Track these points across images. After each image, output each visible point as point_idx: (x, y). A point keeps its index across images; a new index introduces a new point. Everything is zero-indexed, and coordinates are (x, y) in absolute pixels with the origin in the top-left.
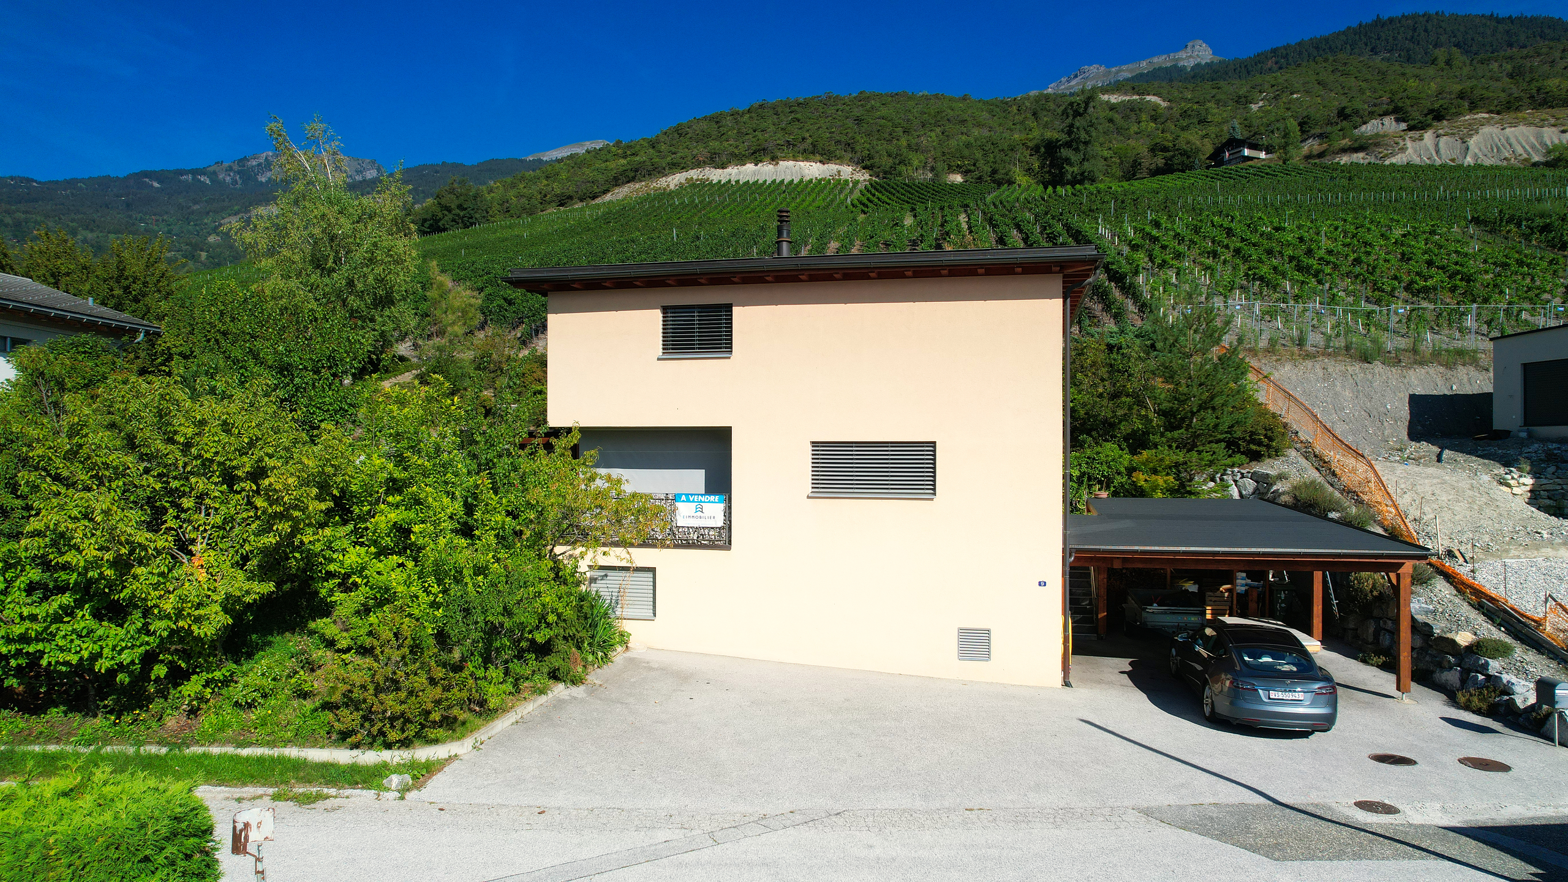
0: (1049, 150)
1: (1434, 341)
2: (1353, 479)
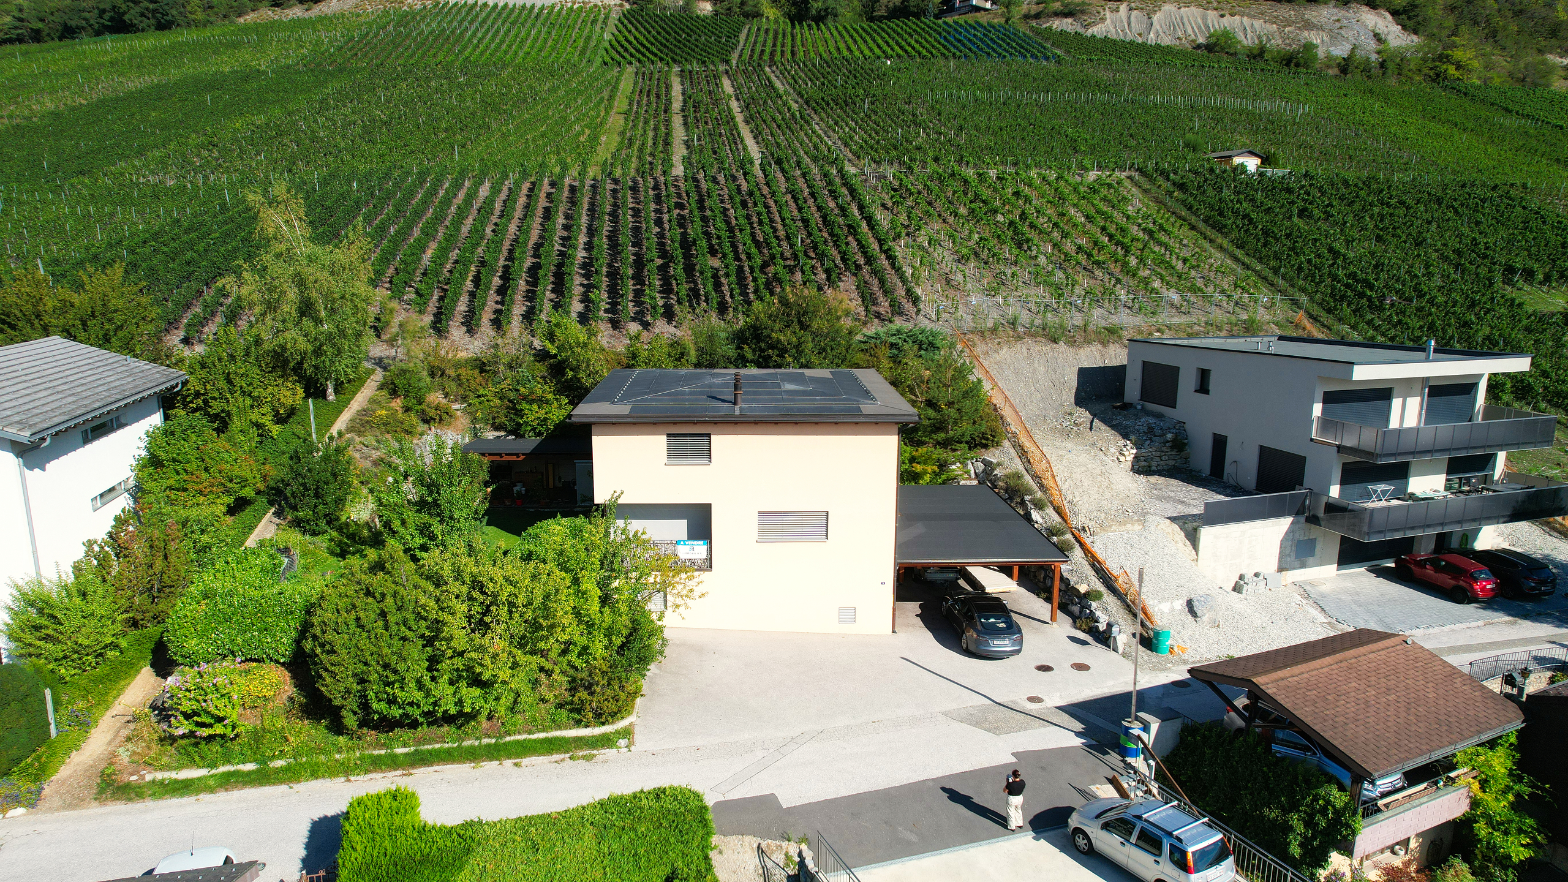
1: (1098, 317)
2: (1040, 467)
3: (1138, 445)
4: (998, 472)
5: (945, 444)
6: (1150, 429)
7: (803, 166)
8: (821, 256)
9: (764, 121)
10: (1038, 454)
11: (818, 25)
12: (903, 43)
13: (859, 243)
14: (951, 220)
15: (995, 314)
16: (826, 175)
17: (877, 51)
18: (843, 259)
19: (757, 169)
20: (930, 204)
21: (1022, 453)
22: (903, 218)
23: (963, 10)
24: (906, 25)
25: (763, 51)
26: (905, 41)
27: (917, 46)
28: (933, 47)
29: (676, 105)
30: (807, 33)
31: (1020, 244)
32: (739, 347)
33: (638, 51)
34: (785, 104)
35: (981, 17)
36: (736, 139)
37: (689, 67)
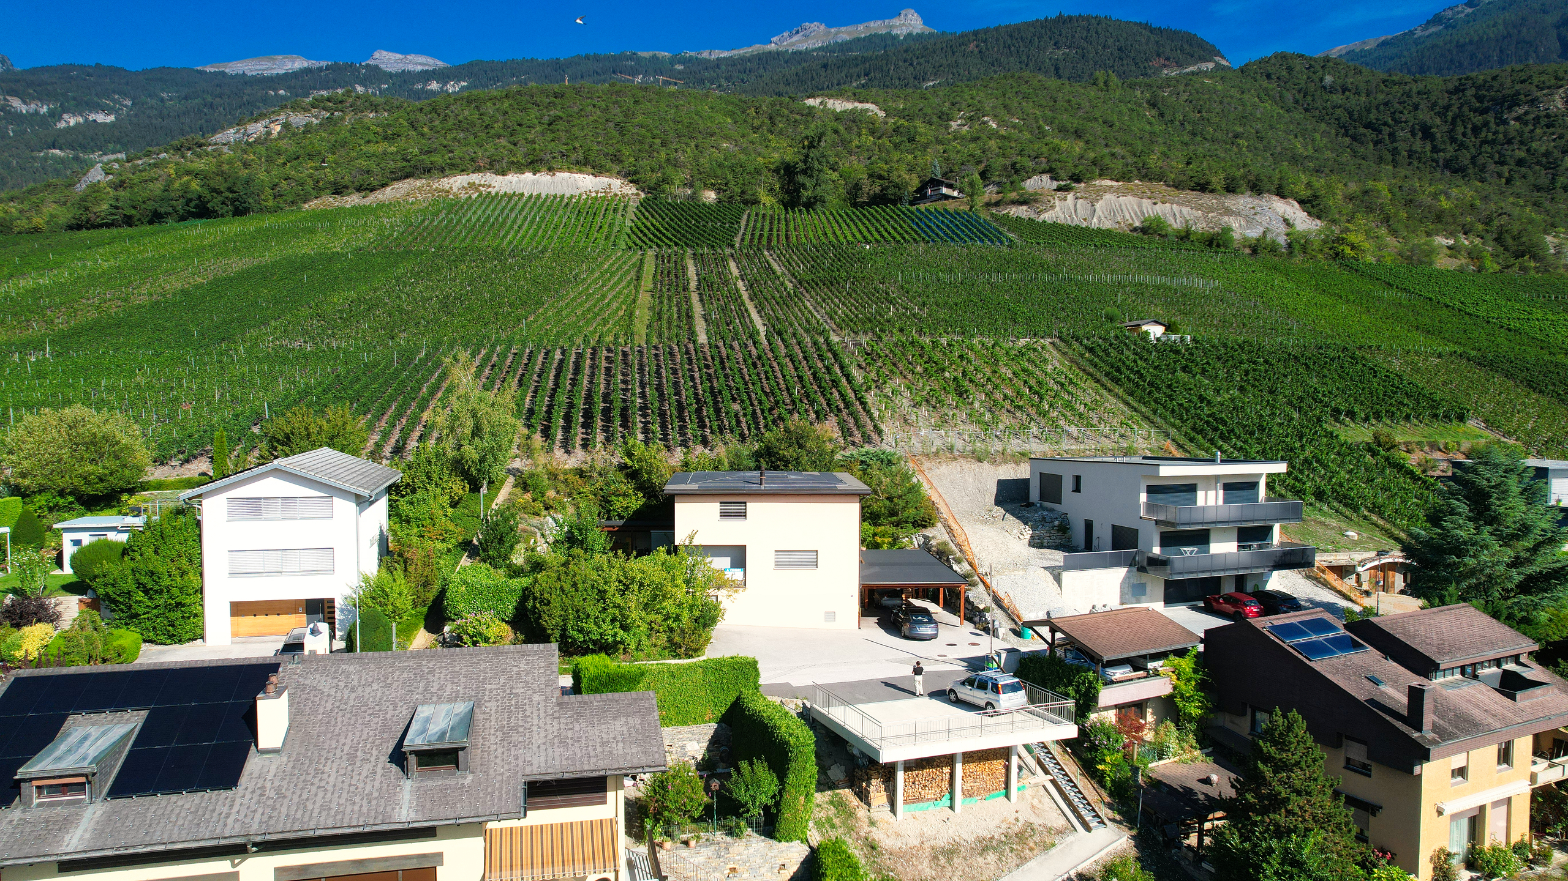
0: (787, 171)
1: (1015, 445)
2: (960, 539)
3: (1033, 528)
4: (933, 542)
5: (897, 524)
6: (1044, 519)
7: (798, 336)
8: (812, 402)
9: (766, 299)
10: (960, 530)
11: (808, 212)
12: (882, 229)
13: (840, 393)
14: (910, 376)
15: (938, 443)
16: (815, 344)
17: (858, 235)
18: (828, 404)
19: (762, 337)
20: (894, 364)
21: (950, 530)
22: (873, 375)
23: (934, 198)
24: (884, 211)
25: (761, 236)
26: (883, 226)
27: (892, 231)
28: (906, 232)
29: (693, 285)
30: (799, 218)
31: (961, 393)
32: (757, 461)
33: (655, 236)
34: (782, 284)
35: (950, 205)
36: (743, 314)
37: (700, 251)
